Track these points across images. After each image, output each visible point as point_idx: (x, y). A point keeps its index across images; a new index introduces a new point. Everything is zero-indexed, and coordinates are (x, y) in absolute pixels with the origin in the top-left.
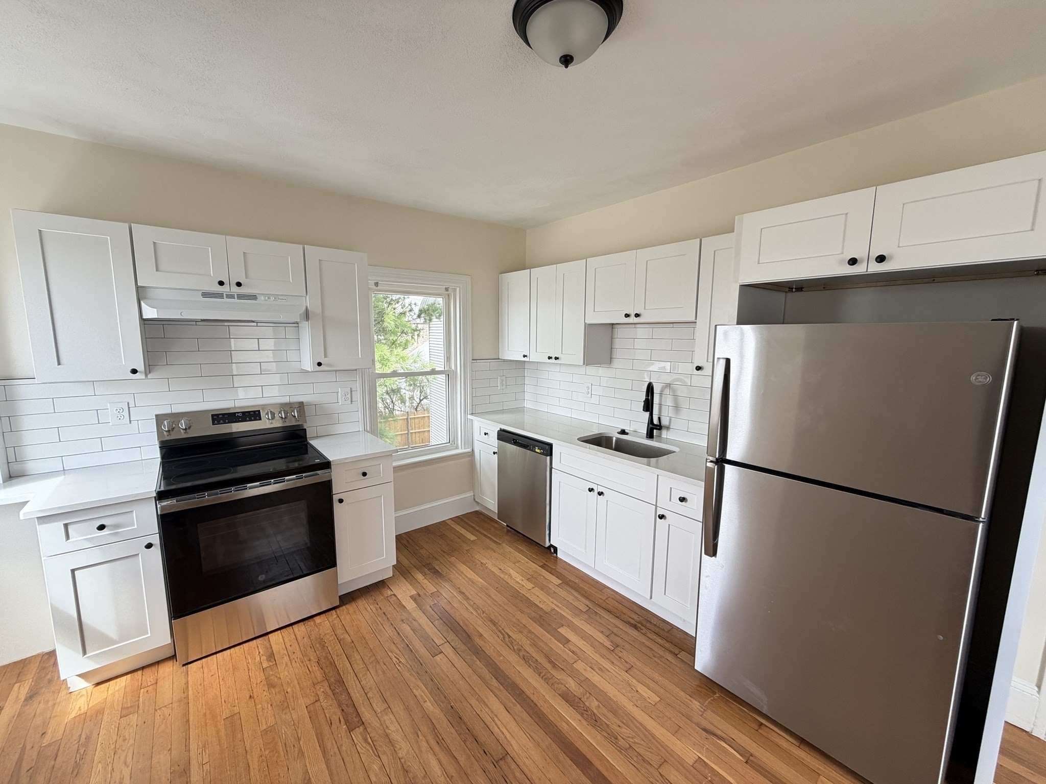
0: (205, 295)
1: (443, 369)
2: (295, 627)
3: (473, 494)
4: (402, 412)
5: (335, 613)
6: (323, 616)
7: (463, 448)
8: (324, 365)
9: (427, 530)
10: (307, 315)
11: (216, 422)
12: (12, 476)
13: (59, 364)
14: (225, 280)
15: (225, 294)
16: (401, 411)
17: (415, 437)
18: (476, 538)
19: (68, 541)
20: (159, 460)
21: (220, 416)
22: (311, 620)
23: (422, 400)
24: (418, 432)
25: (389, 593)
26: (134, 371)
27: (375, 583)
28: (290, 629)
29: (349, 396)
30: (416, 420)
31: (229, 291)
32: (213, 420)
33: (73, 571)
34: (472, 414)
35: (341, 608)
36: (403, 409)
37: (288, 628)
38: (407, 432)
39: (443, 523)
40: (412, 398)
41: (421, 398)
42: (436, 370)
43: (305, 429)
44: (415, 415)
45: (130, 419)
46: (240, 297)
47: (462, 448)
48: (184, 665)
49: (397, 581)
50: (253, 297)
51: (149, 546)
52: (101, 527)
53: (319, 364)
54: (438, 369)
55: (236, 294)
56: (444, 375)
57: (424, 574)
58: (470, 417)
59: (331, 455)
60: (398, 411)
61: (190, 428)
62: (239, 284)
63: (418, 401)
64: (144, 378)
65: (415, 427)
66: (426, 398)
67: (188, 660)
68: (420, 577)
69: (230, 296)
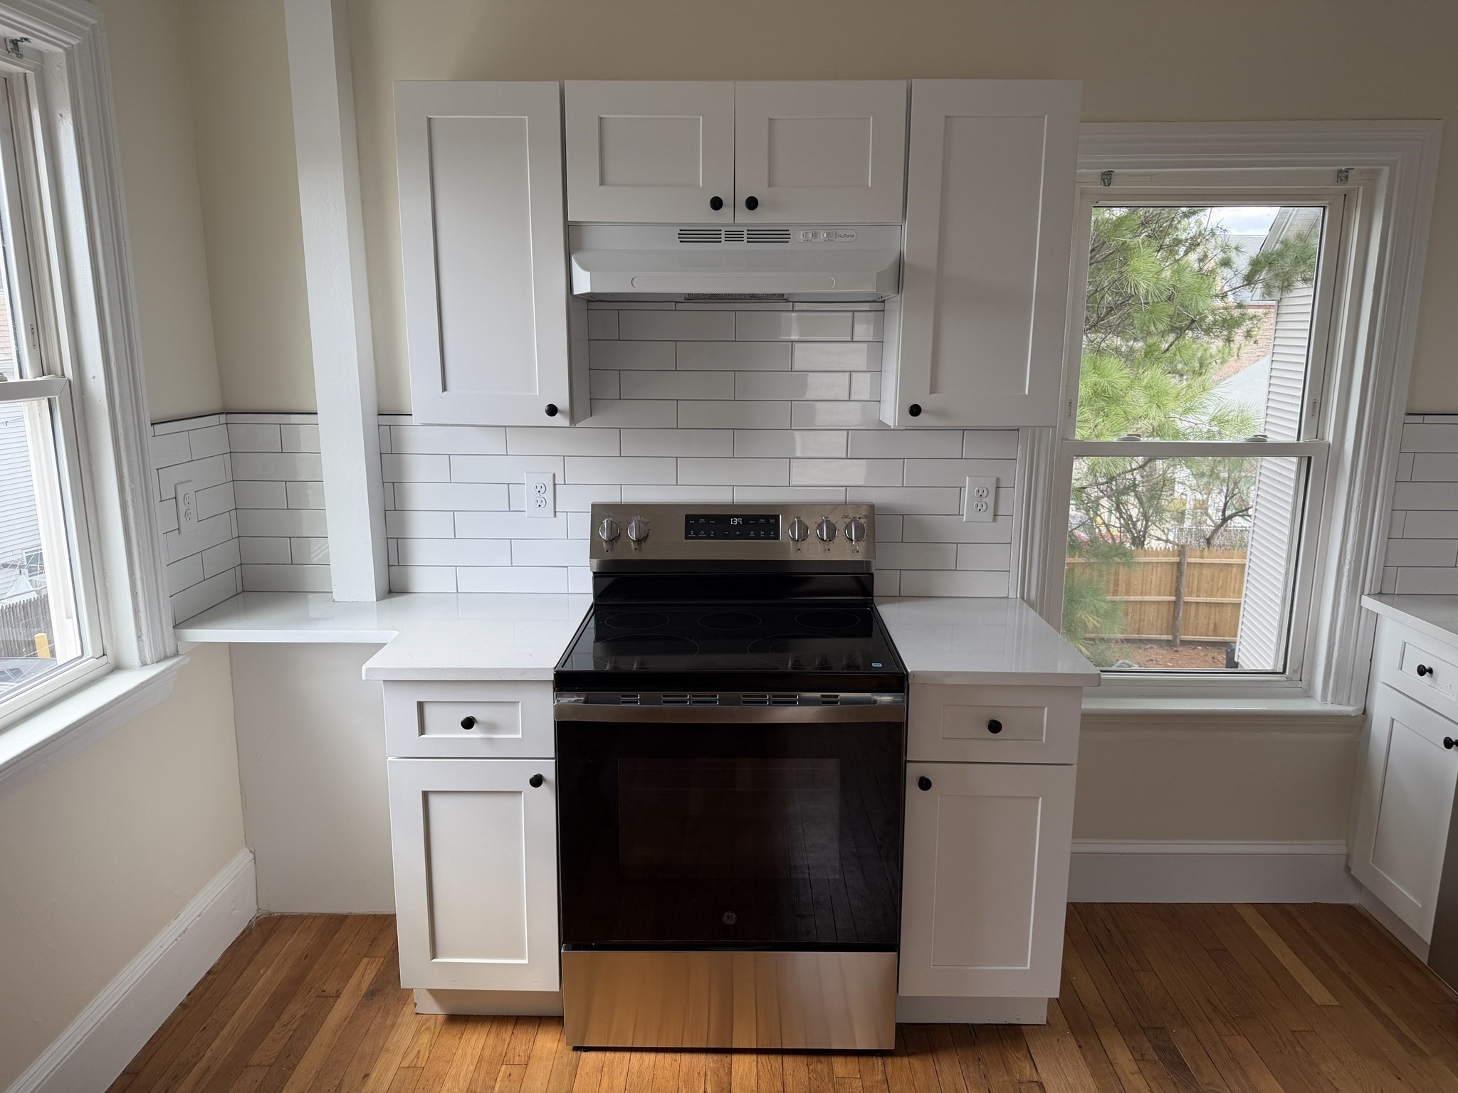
0: (688, 235)
1: (1294, 440)
2: (789, 1061)
3: (1343, 850)
4: (1170, 545)
5: (881, 1068)
6: (852, 1062)
7: (1329, 698)
8: (927, 412)
9: (1170, 915)
10: (899, 274)
11: (692, 532)
12: (392, 590)
13: (445, 389)
14: (726, 198)
15: (723, 229)
16: (1167, 541)
17: (1196, 615)
18: (1335, 1003)
19: (422, 736)
20: (590, 600)
21: (702, 521)
22: (823, 1059)
23: (1231, 517)
24: (1206, 603)
25: (1028, 1071)
26: (552, 410)
27: (996, 1025)
28: (776, 1061)
29: (990, 500)
30: (1205, 571)
31: (732, 222)
32: (688, 527)
33: (426, 795)
34: (1380, 593)
35: (898, 1061)
36: (1171, 537)
37: (773, 1057)
38: (1173, 598)
39: (1227, 912)
40: (1202, 507)
41: (1228, 513)
42: (1269, 440)
43: (872, 574)
44: (1202, 557)
45: (555, 508)
46: (757, 236)
47: (1324, 698)
48: (576, 1049)
49: (1055, 1043)
50: (779, 235)
51: (537, 781)
52: (468, 723)
53: (915, 410)
54: (1273, 438)
55: (745, 229)
56: (1295, 460)
57: (1140, 1058)
58: (1369, 603)
59: (916, 657)
60: (1159, 539)
61: (646, 538)
62: (752, 203)
63: (1217, 517)
64: (568, 425)
65: (1198, 590)
66: (1243, 512)
67: (583, 1043)
68: (1124, 1059)
69: (734, 236)
